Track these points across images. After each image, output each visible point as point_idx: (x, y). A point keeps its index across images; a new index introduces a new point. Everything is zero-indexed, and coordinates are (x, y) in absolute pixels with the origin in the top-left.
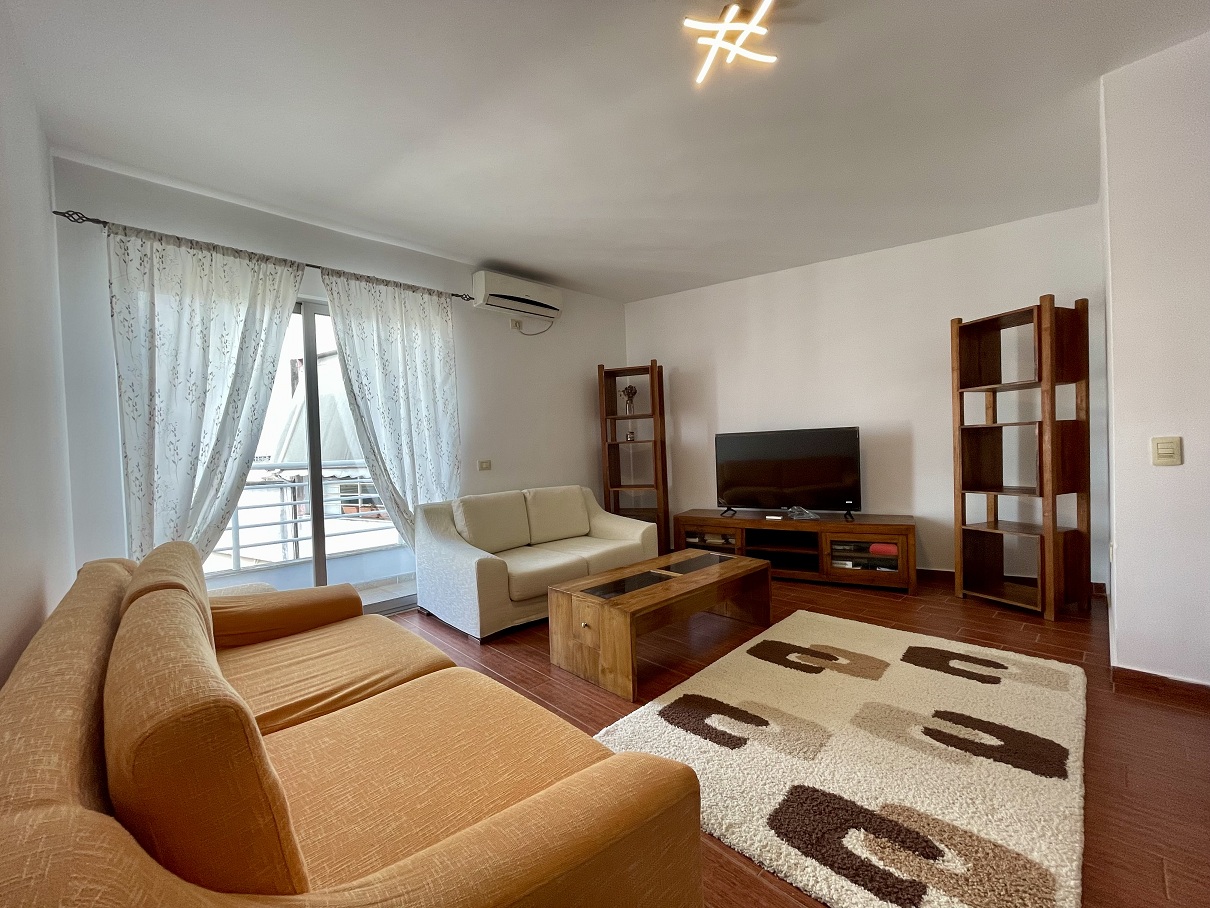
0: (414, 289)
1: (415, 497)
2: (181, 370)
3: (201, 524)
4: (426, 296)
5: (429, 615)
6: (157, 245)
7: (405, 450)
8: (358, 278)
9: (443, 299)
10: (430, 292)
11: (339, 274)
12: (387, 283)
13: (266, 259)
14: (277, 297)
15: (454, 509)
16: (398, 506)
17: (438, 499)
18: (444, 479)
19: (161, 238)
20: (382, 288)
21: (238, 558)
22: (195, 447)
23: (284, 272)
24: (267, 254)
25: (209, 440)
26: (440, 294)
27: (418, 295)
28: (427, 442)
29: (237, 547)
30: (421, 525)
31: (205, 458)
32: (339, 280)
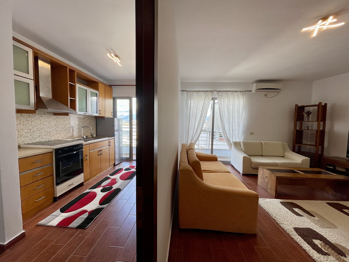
0: (236, 91)
1: (232, 139)
2: (193, 113)
3: (194, 140)
4: (239, 93)
5: (233, 166)
6: (192, 93)
7: (231, 128)
8: (224, 91)
9: (244, 92)
10: (240, 91)
11: (220, 91)
12: (230, 91)
13: (207, 91)
14: (209, 98)
15: (241, 143)
16: (228, 141)
17: (238, 140)
18: (240, 136)
19: (192, 91)
20: (229, 93)
21: (199, 146)
22: (194, 126)
23: (210, 93)
24: (207, 90)
25: (196, 126)
26: (243, 91)
27: (237, 93)
28: (237, 127)
29: (199, 144)
30: (233, 146)
31: (196, 129)
32: (220, 93)
